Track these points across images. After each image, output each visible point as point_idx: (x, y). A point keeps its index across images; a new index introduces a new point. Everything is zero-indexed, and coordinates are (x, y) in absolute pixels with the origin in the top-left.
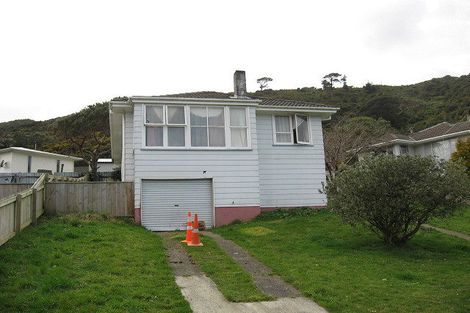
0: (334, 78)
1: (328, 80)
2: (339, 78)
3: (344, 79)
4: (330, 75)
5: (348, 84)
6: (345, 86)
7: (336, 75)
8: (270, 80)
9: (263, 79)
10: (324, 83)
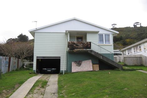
0: (137, 24)
1: (135, 24)
2: (139, 24)
3: (140, 24)
4: (136, 23)
5: (142, 26)
6: (141, 26)
7: (138, 23)
8: (116, 24)
9: (113, 24)
10: (134, 25)
